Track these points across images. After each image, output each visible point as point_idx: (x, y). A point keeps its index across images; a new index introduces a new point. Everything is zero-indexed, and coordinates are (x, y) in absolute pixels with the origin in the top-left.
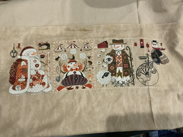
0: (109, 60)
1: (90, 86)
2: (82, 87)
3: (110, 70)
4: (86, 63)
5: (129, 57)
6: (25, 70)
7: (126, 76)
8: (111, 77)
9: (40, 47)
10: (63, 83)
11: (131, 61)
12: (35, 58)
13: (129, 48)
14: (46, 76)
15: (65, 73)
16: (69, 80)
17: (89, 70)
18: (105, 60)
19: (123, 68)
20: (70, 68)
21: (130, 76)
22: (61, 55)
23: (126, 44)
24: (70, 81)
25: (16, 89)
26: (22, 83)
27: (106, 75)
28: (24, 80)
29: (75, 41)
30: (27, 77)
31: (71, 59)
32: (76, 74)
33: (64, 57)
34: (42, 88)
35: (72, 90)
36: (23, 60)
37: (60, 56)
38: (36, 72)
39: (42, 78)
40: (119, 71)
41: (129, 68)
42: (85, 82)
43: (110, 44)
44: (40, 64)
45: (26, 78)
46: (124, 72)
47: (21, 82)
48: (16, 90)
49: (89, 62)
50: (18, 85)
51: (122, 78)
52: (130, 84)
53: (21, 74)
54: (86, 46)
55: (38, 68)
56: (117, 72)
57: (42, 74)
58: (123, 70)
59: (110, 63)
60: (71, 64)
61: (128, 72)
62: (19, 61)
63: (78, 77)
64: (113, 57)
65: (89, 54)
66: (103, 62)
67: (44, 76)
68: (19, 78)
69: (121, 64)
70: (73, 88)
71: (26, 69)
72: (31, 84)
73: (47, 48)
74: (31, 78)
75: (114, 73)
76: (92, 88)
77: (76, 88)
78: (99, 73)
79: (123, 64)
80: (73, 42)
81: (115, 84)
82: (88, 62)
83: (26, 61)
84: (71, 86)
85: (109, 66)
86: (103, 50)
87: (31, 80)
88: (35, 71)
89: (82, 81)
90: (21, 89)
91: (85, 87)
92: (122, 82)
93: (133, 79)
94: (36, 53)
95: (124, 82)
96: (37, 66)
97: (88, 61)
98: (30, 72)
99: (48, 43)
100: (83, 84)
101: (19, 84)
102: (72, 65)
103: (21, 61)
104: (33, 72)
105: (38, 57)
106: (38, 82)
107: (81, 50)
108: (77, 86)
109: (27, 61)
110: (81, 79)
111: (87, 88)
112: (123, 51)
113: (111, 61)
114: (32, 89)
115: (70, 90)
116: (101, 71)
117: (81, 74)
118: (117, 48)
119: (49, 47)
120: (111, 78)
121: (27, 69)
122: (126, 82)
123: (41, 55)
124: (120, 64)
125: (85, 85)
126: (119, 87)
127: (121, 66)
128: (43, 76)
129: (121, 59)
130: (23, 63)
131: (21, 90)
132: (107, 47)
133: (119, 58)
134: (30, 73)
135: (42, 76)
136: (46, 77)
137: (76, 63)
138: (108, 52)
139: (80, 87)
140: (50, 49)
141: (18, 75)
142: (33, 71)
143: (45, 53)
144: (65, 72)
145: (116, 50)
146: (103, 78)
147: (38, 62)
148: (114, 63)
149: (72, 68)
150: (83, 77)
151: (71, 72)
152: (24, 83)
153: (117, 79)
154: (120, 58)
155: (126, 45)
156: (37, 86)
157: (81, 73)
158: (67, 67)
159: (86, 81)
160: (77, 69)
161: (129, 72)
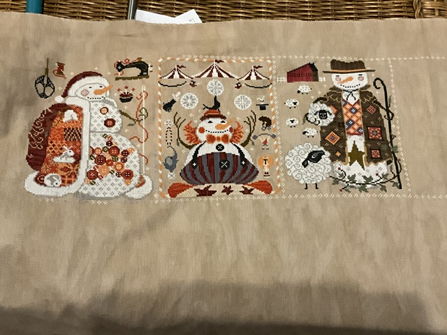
0: (323, 114)
1: (266, 187)
2: (243, 190)
3: (327, 144)
4: (252, 124)
5: (382, 108)
6: (75, 133)
7: (376, 161)
8: (330, 164)
9: (119, 71)
10: (186, 175)
11: (389, 120)
12: (105, 101)
13: (383, 84)
14: (135, 154)
15: (190, 147)
16: (202, 169)
17: (262, 141)
18: (309, 116)
19: (366, 139)
20: (206, 133)
21: (389, 163)
22: (180, 96)
23: (374, 71)
24: (206, 169)
25: (47, 182)
26: (65, 169)
27: (315, 157)
28: (72, 160)
29: (221, 61)
30: (80, 152)
31: (210, 109)
32: (223, 151)
33: (189, 101)
34: (124, 185)
35: (211, 198)
36: (70, 108)
37: (176, 97)
38: (107, 140)
39: (122, 159)
40: (355, 147)
41: (382, 140)
42: (252, 175)
43: (325, 72)
44: (118, 117)
45: (78, 157)
46: (369, 150)
47: (61, 166)
48: (45, 185)
49: (263, 119)
50: (51, 172)
51: (363, 167)
52: (389, 185)
53: (62, 143)
54: (253, 73)
55: (113, 129)
56: (349, 149)
57: (124, 148)
58: (366, 143)
59: (325, 123)
60: (210, 122)
61: (380, 150)
62: (58, 110)
63: (230, 159)
64: (336, 108)
65: (261, 99)
66: (304, 122)
67: (128, 154)
68: (57, 155)
69: (360, 128)
70: (214, 192)
71: (77, 129)
72: (92, 175)
73: (141, 76)
74: (91, 157)
75: (338, 152)
76: (273, 192)
77: (223, 192)
78: (293, 151)
79: (367, 127)
80: (215, 63)
81: (341, 185)
82: (260, 119)
83: (78, 110)
84: (208, 185)
85: (325, 132)
86: (304, 86)
87: (92, 163)
88: (105, 136)
89: (243, 172)
90: (60, 183)
91: (252, 190)
92: (365, 177)
93: (398, 172)
94: (106, 89)
95: (371, 178)
96: (110, 123)
97: (258, 117)
98: (90, 138)
99: (142, 60)
100: (244, 181)
101: (56, 172)
102: (212, 126)
103: (65, 110)
104: (99, 140)
105: (113, 101)
106: (111, 168)
107: (238, 87)
108: (227, 185)
109: (81, 109)
110: (240, 167)
111: (255, 191)
112: (364, 93)
113: (330, 119)
114: (95, 186)
115: (205, 198)
116: (300, 146)
117: (240, 151)
118: (344, 81)
119: (147, 71)
120: (329, 167)
121: (81, 129)
122: (375, 178)
123: (122, 95)
124: (356, 127)
125: (252, 185)
126: (355, 193)
127: (359, 134)
128: (126, 153)
129: (359, 114)
130: (69, 115)
131: (61, 186)
132: (317, 80)
133: (353, 111)
134: (89, 142)
135: (122, 153)
136: (135, 158)
137: (223, 122)
138: (319, 93)
139: (237, 188)
140: (147, 76)
141: (54, 145)
142: (96, 138)
143: (133, 90)
144: (191, 144)
145: (342, 88)
146: (305, 167)
147: (114, 113)
148: (339, 126)
149: (213, 134)
150: (246, 160)
151: (210, 145)
152: (71, 168)
153: (349, 170)
154: (357, 111)
155: (373, 75)
156: (109, 180)
157: (238, 148)
158: (197, 131)
159: (254, 173)
160: (225, 138)
161: (384, 152)
